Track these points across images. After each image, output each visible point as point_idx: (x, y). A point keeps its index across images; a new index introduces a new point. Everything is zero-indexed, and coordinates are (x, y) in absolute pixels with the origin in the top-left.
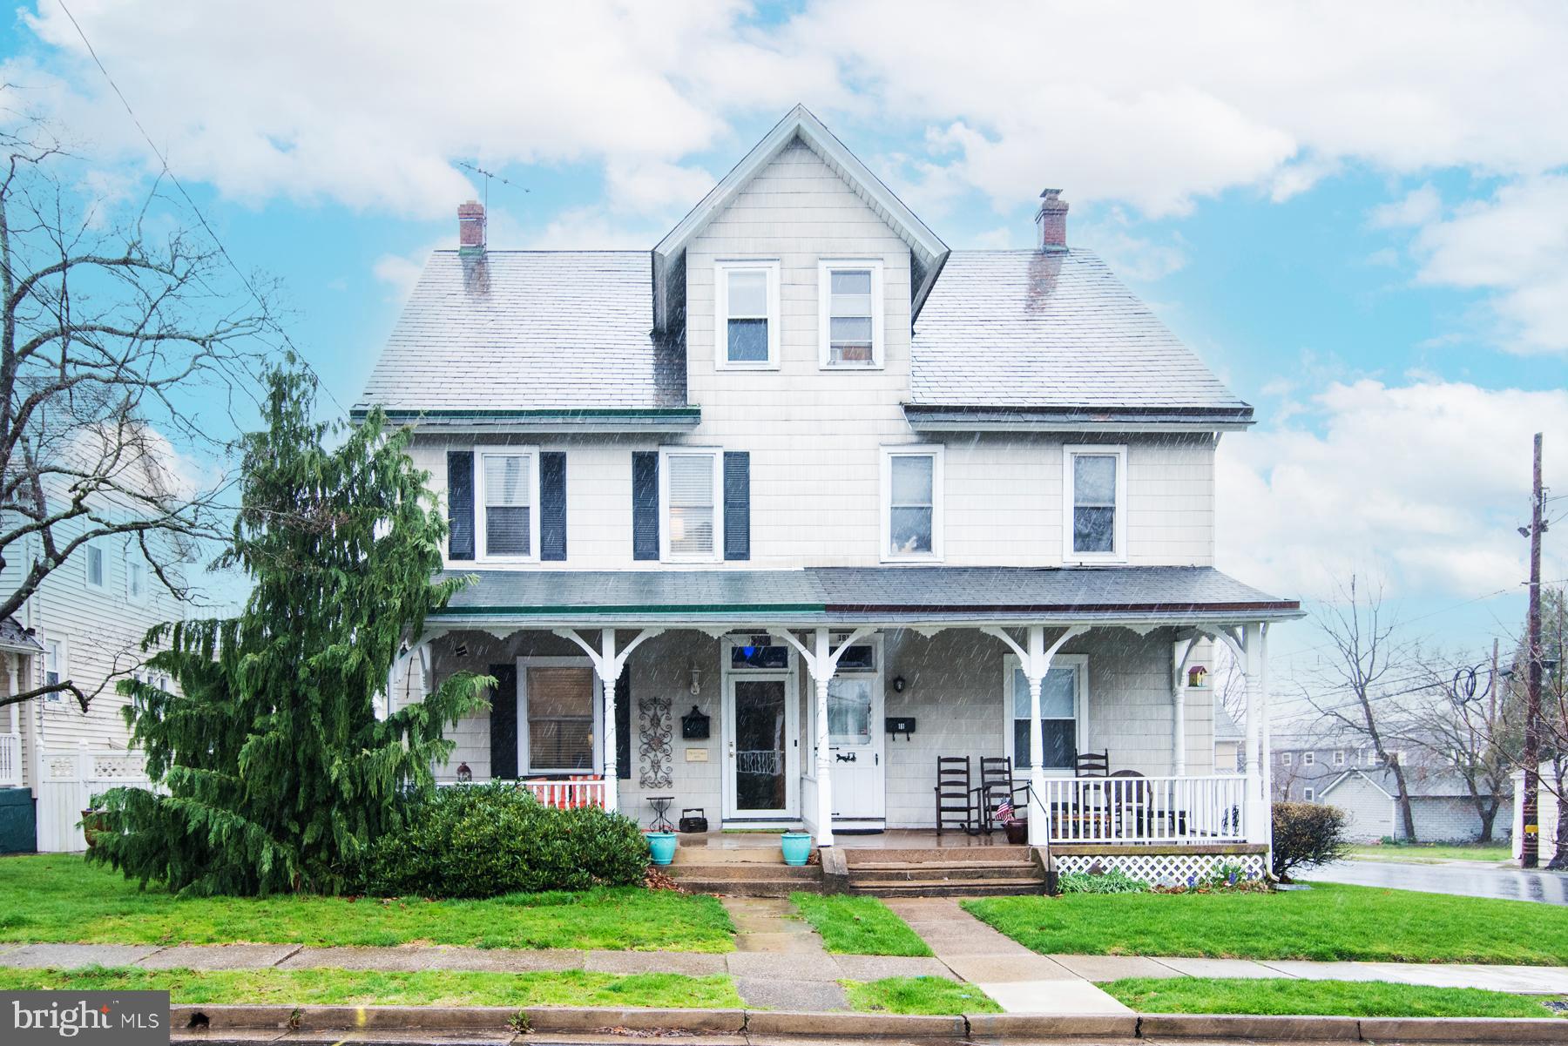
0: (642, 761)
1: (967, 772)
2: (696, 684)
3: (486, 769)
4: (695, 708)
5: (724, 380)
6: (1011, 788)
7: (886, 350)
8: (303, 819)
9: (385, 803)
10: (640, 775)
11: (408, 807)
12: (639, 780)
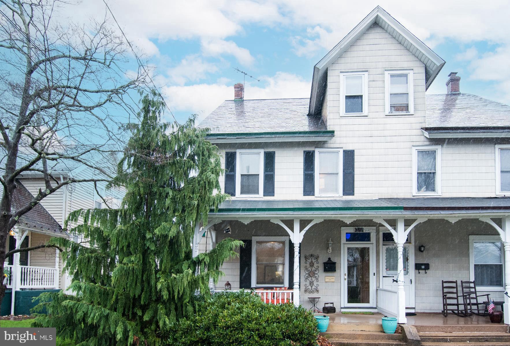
0: (306, 281)
1: (456, 287)
2: (330, 248)
3: (237, 284)
4: (329, 259)
5: (344, 121)
6: (476, 295)
7: (415, 107)
8: (144, 308)
9: (185, 302)
10: (304, 288)
11: (196, 303)
12: (304, 290)
